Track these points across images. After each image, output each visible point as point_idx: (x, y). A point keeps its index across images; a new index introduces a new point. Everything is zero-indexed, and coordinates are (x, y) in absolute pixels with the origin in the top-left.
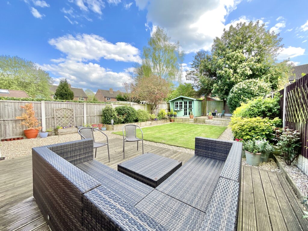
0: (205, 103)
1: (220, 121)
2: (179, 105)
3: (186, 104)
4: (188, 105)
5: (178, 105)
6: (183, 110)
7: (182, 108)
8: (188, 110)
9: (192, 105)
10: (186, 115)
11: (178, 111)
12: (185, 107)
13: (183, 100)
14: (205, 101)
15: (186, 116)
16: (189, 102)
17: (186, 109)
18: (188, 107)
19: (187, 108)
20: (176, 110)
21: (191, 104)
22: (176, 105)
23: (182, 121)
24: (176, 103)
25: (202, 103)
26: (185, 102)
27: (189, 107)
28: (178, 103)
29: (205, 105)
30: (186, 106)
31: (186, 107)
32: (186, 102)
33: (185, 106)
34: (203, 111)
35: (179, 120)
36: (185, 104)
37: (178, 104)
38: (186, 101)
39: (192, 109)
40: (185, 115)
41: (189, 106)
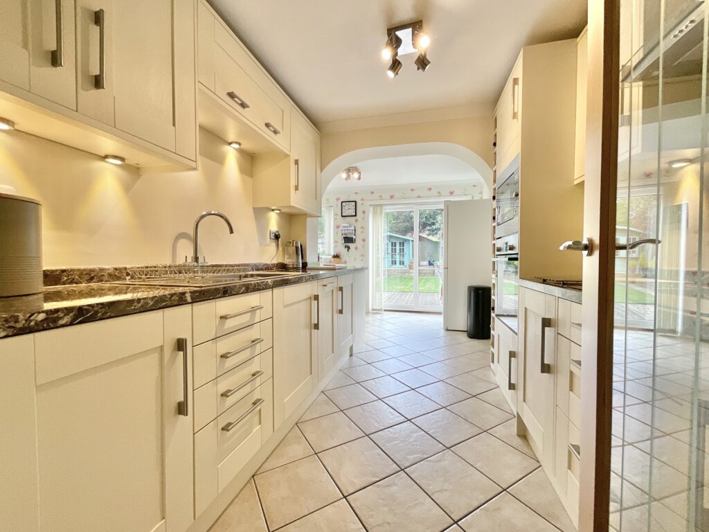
3: (395, 246)
4: (398, 247)
9: (405, 248)
10: (395, 263)
12: (392, 252)
15: (394, 266)
16: (400, 243)
17: (395, 255)
18: (398, 251)
19: (397, 254)
21: (403, 246)
26: (392, 243)
27: (400, 252)
30: (395, 249)
31: (395, 252)
32: (395, 243)
36: (392, 246)
39: (405, 255)
40: (392, 264)
41: (400, 249)
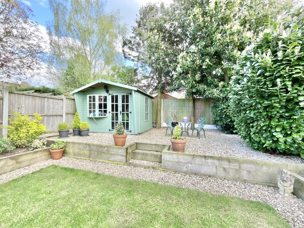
0: (159, 103)
1: (216, 162)
2: (97, 103)
3: (117, 101)
4: (120, 103)
5: (94, 105)
6: (109, 115)
7: (105, 111)
8: (120, 117)
9: (129, 104)
11: (96, 118)
12: (113, 110)
13: (107, 91)
14: (159, 99)
16: (123, 97)
17: (117, 114)
18: (120, 109)
19: (119, 112)
20: (92, 115)
21: (127, 101)
22: (90, 105)
23: (90, 154)
24: (90, 97)
25: (153, 103)
26: (113, 97)
27: (123, 110)
28: (94, 98)
29: (159, 107)
30: (117, 105)
31: (117, 110)
32: (117, 97)
33: (113, 106)
34: (154, 118)
35: (82, 152)
36: (113, 101)
37: (94, 100)
38: (115, 94)
39: (130, 114)
40: (113, 128)
41: (123, 106)
